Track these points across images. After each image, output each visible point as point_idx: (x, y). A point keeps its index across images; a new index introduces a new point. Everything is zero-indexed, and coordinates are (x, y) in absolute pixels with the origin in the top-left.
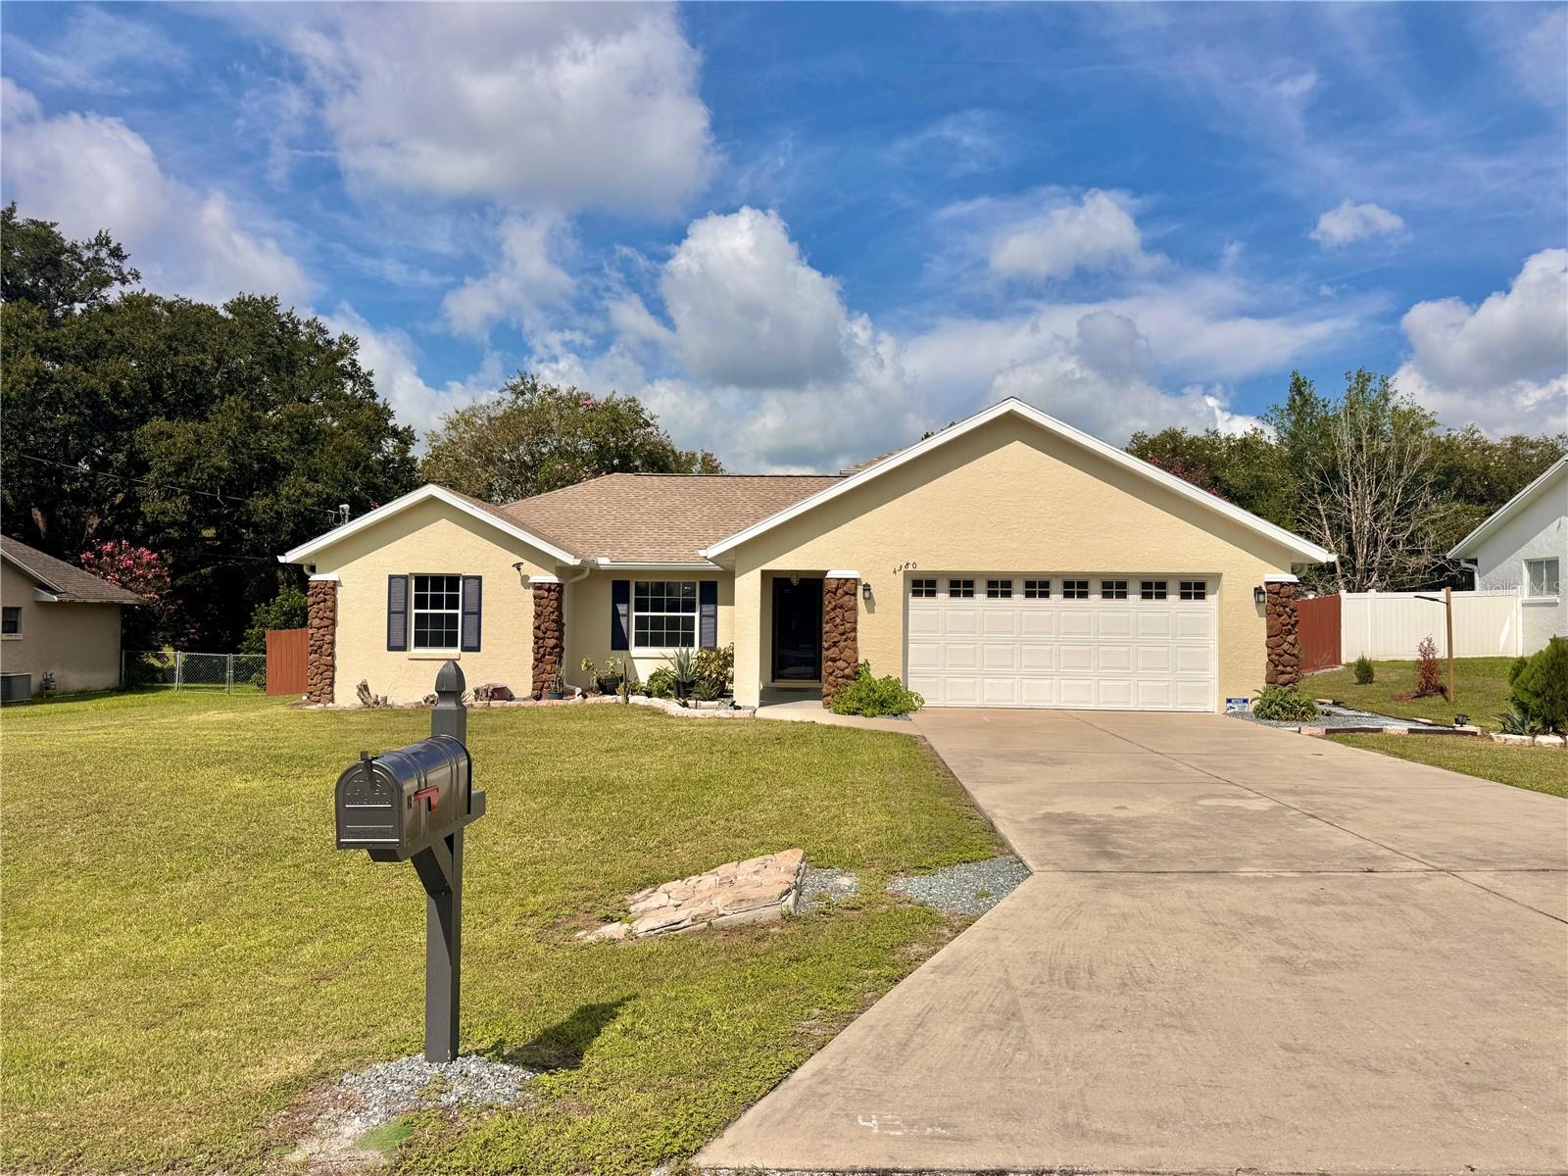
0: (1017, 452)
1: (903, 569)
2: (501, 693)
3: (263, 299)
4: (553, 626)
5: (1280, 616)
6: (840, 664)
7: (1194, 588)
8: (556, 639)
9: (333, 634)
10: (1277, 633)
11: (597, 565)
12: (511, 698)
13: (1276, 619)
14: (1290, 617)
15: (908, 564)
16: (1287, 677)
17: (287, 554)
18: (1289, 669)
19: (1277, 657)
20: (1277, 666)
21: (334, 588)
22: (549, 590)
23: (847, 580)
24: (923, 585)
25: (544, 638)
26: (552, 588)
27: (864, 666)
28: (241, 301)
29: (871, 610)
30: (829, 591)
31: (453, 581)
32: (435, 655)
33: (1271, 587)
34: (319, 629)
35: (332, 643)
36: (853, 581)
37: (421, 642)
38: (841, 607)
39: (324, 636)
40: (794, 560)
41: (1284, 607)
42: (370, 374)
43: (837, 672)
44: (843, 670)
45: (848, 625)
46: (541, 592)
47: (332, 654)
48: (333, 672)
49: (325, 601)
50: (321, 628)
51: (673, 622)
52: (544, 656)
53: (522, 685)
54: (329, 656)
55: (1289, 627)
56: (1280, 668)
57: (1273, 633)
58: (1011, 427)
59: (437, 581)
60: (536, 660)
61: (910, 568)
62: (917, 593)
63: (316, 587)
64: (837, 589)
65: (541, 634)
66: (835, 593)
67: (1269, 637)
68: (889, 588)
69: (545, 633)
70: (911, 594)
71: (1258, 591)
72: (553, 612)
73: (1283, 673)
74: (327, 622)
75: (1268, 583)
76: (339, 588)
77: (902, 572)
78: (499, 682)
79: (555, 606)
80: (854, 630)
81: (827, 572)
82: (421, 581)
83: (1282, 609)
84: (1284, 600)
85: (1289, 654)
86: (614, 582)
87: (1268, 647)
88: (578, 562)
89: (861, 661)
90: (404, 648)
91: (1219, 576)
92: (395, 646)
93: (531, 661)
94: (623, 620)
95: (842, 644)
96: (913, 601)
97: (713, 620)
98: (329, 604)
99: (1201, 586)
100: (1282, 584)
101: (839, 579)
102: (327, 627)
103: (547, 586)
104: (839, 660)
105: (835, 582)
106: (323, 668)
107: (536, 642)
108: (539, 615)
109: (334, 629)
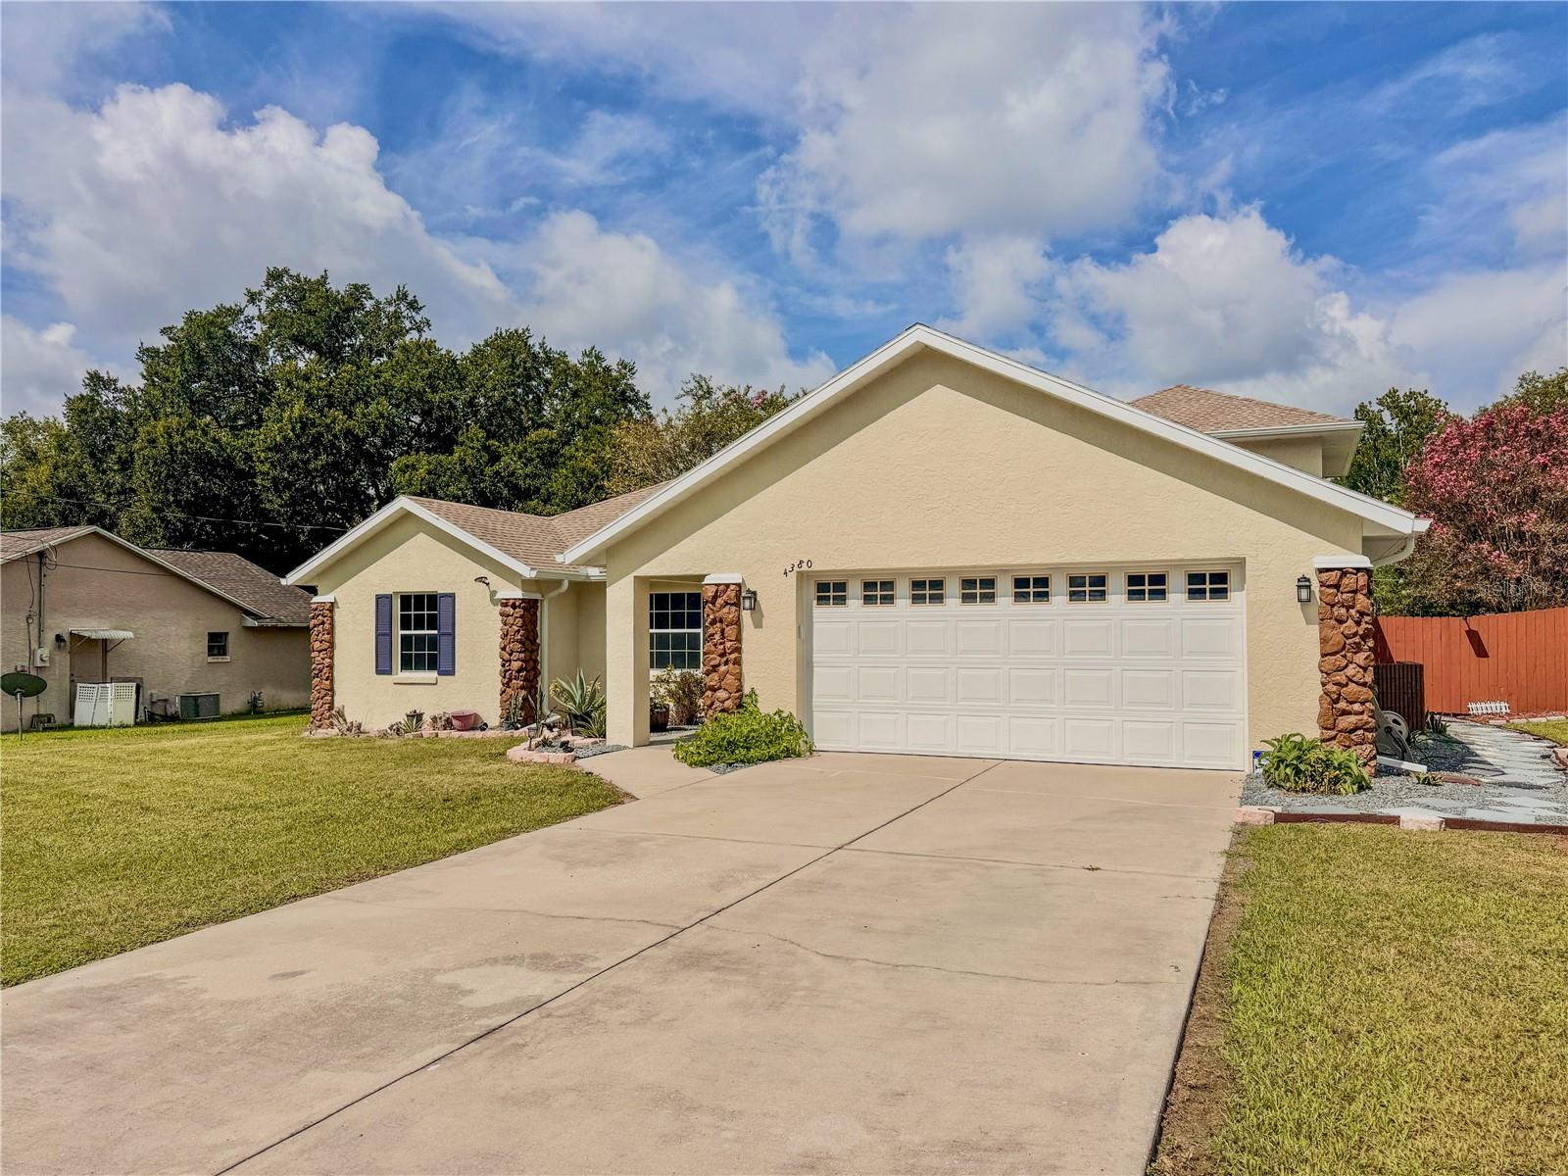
0: (939, 400)
1: (796, 569)
2: (469, 722)
5: (1340, 622)
6: (721, 694)
7: (1210, 583)
8: (526, 661)
9: (332, 658)
10: (1335, 649)
12: (484, 727)
13: (1334, 628)
14: (1358, 623)
15: (801, 562)
16: (1353, 719)
17: (288, 576)
18: (1357, 707)
19: (1335, 688)
20: (1336, 701)
21: (331, 610)
22: (514, 606)
23: (727, 586)
24: (830, 590)
25: (510, 661)
26: (517, 604)
27: (750, 696)
29: (758, 625)
30: (707, 602)
31: (433, 600)
32: (424, 679)
33: (1324, 576)
34: (320, 652)
35: (331, 667)
36: (732, 587)
37: (407, 664)
38: (721, 621)
39: (323, 659)
40: (670, 563)
41: (1348, 608)
43: (717, 704)
44: (723, 702)
45: (728, 644)
46: (507, 609)
47: (331, 679)
48: (332, 696)
49: (323, 623)
50: (321, 651)
52: (510, 680)
53: (491, 712)
54: (327, 680)
55: (1357, 639)
56: (1342, 705)
57: (1328, 649)
58: (924, 363)
59: (419, 600)
60: (503, 684)
61: (805, 567)
62: (822, 600)
63: (316, 609)
64: (715, 597)
65: (507, 656)
66: (714, 604)
67: (1324, 655)
68: (779, 597)
69: (510, 655)
70: (815, 602)
71: (1304, 583)
72: (518, 631)
73: (1345, 713)
74: (326, 645)
75: (1321, 571)
76: (336, 610)
77: (794, 574)
78: (467, 708)
79: (520, 624)
80: (738, 650)
81: (703, 577)
82: (406, 600)
83: (1343, 611)
84: (1345, 596)
85: (1357, 683)
87: (1322, 672)
88: (533, 574)
89: (747, 690)
90: (389, 672)
91: (1241, 563)
92: (383, 668)
93: (500, 687)
95: (723, 668)
96: (821, 613)
98: (327, 626)
99: (1220, 578)
100: (1344, 572)
101: (718, 585)
102: (326, 650)
103: (512, 601)
104: (720, 688)
105: (714, 589)
106: (323, 692)
107: (503, 666)
108: (506, 635)
109: (333, 651)
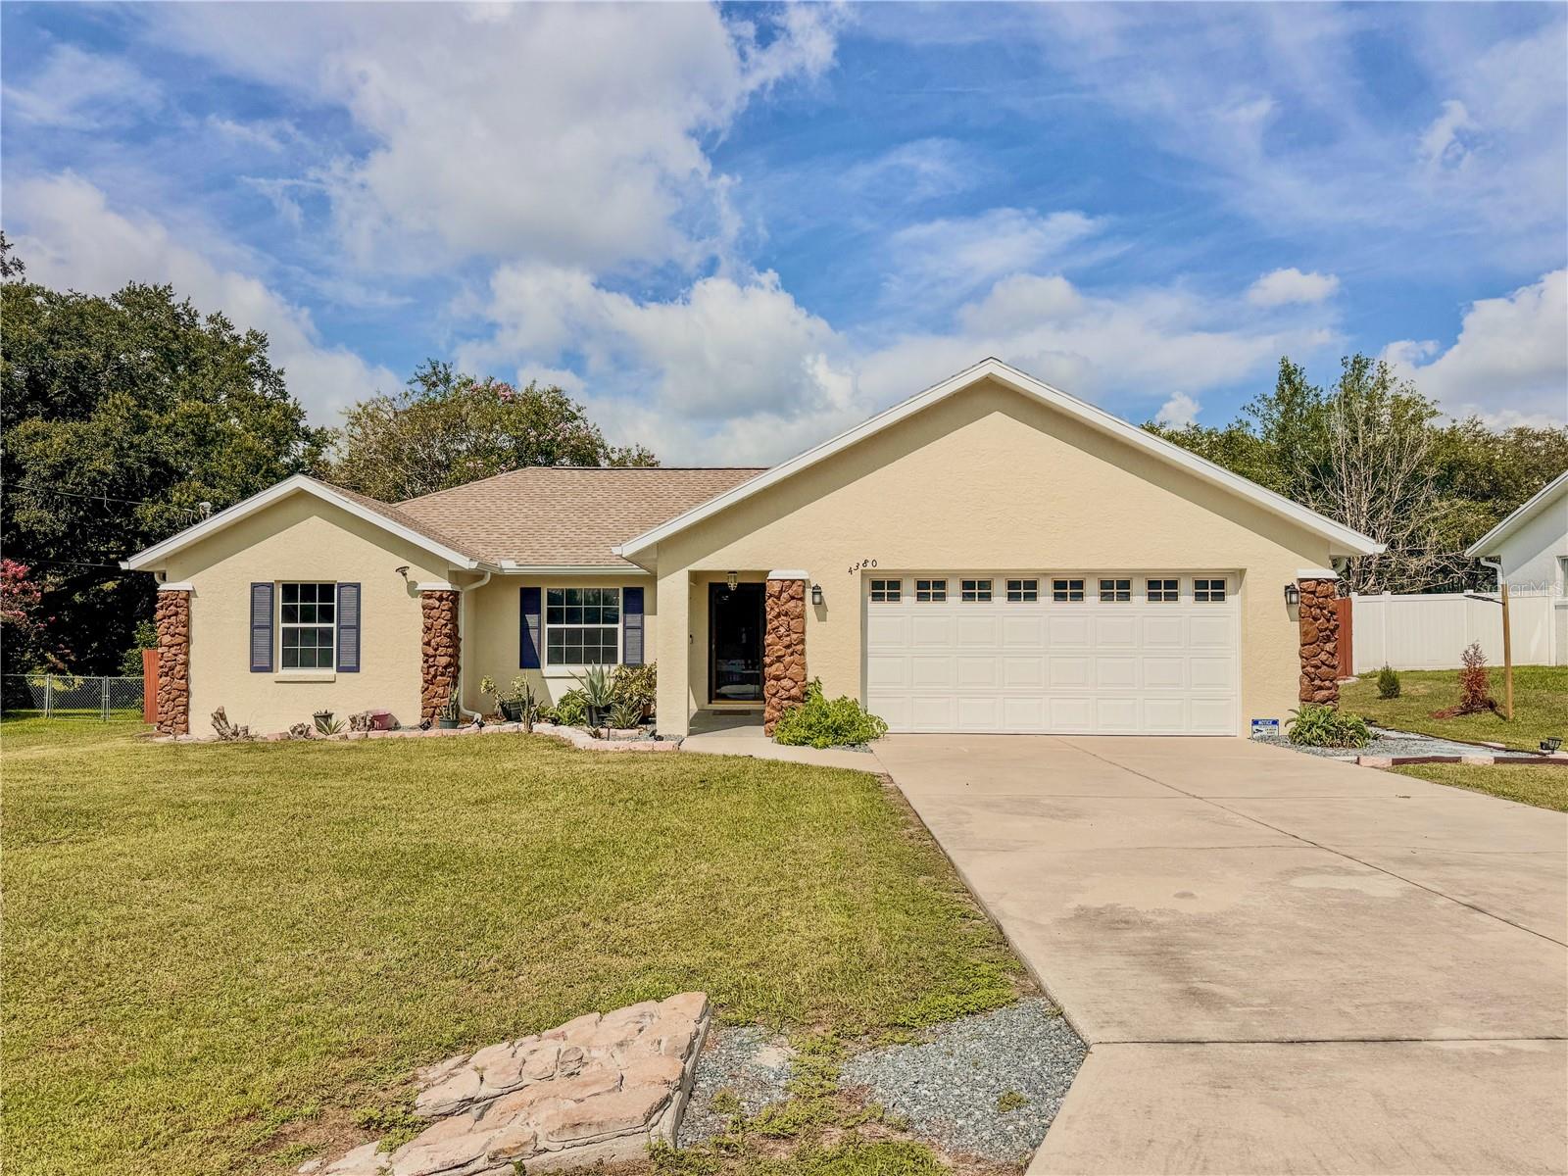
0: (996, 427)
1: (861, 567)
2: (382, 721)
3: (155, 288)
4: (446, 641)
5: (1316, 619)
6: (786, 683)
7: (1211, 588)
8: (450, 656)
9: (187, 654)
10: (1313, 640)
11: (501, 569)
12: (397, 727)
13: (1312, 624)
14: (1328, 621)
15: (866, 561)
16: (1325, 693)
17: (130, 559)
18: (1327, 683)
19: (1313, 670)
20: (1312, 680)
21: (187, 600)
22: (440, 599)
23: (793, 581)
24: (884, 588)
25: (435, 656)
26: (445, 596)
27: (815, 685)
28: (132, 291)
29: (822, 618)
30: (771, 596)
31: (327, 590)
32: (308, 676)
33: (1305, 585)
34: (170, 647)
35: (186, 664)
36: (800, 583)
37: (290, 661)
38: (786, 614)
39: (175, 655)
40: (731, 558)
41: (1321, 609)
42: (281, 372)
43: (782, 693)
44: (789, 690)
45: (795, 636)
46: (431, 601)
47: (185, 677)
48: (188, 697)
49: (176, 614)
50: (173, 646)
51: (592, 636)
52: (435, 676)
53: (409, 710)
54: (181, 679)
55: (1328, 632)
56: (1317, 682)
57: (1308, 640)
58: (989, 393)
59: (308, 590)
60: (426, 682)
61: (869, 566)
62: (878, 597)
63: (166, 599)
64: (781, 592)
65: (431, 651)
66: (778, 598)
67: (1303, 645)
68: (845, 593)
69: (436, 650)
70: (870, 598)
71: (1289, 590)
72: (446, 625)
73: (1320, 688)
74: (179, 639)
75: (1301, 581)
76: (193, 599)
77: (859, 572)
78: (382, 710)
79: (448, 617)
80: (802, 641)
81: (768, 572)
82: (290, 590)
83: (1318, 611)
84: (1321, 600)
85: (1328, 666)
86: (522, 590)
87: (1302, 657)
88: (474, 565)
89: (811, 679)
90: (270, 669)
91: (1240, 573)
92: (259, 666)
93: (420, 683)
94: (534, 634)
95: (788, 659)
96: (874, 607)
97: (639, 632)
98: (182, 617)
99: (1219, 584)
100: (1319, 582)
101: (783, 581)
102: (180, 644)
103: (439, 594)
104: (785, 678)
105: (779, 584)
106: (175, 693)
107: (426, 662)
108: (429, 629)
109: (188, 646)
